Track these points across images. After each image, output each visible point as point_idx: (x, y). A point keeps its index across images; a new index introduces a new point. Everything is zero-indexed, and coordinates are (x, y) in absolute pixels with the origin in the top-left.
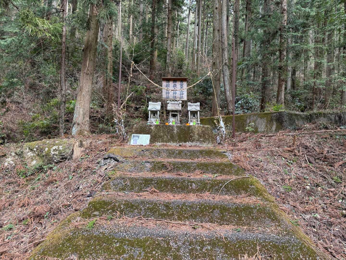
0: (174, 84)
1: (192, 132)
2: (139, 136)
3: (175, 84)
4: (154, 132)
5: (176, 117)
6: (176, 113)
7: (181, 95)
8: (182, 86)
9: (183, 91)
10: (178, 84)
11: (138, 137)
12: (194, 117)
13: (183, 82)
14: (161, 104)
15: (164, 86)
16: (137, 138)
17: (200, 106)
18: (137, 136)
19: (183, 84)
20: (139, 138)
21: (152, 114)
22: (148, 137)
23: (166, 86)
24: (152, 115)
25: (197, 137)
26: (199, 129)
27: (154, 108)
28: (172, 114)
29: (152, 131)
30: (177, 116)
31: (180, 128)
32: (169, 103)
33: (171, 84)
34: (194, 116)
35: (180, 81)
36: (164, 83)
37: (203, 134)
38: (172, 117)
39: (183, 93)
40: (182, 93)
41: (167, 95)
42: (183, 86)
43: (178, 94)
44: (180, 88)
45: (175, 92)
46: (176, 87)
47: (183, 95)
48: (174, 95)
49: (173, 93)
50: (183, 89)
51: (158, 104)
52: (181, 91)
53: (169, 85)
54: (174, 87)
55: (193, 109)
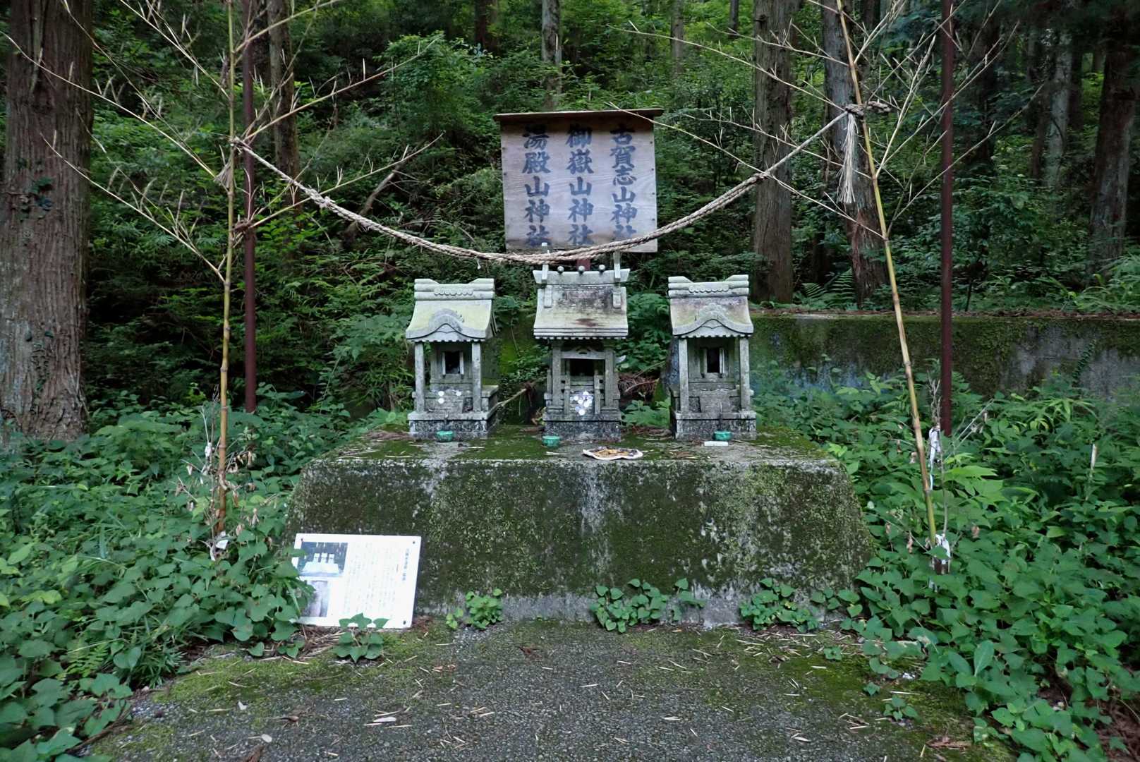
0: (575, 149)
1: (710, 515)
2: (343, 548)
3: (580, 153)
4: (445, 513)
5: (597, 378)
6: (593, 356)
7: (623, 222)
8: (623, 163)
9: (633, 195)
10: (601, 148)
11: (339, 554)
12: (712, 377)
13: (630, 138)
14: (491, 294)
15: (515, 166)
16: (332, 567)
17: (753, 298)
18: (329, 548)
19: (633, 149)
20: (340, 562)
21: (439, 361)
22: (406, 549)
23: (528, 168)
24: (439, 369)
25: (753, 549)
26: (759, 491)
27: (446, 328)
28: (565, 361)
29: (427, 507)
30: (602, 372)
31: (623, 485)
32: (543, 286)
33: (558, 148)
34: (714, 367)
35: (614, 132)
36: (513, 149)
37: (797, 533)
38: (567, 378)
39: (633, 205)
40: (623, 205)
41: (536, 224)
42: (634, 162)
43: (601, 218)
44: (612, 175)
45: (581, 202)
46: (590, 171)
47: (632, 222)
48: (575, 220)
49: (573, 210)
50: (631, 182)
51: (477, 294)
52: (619, 198)
53: (541, 159)
54: (573, 172)
55: (709, 324)
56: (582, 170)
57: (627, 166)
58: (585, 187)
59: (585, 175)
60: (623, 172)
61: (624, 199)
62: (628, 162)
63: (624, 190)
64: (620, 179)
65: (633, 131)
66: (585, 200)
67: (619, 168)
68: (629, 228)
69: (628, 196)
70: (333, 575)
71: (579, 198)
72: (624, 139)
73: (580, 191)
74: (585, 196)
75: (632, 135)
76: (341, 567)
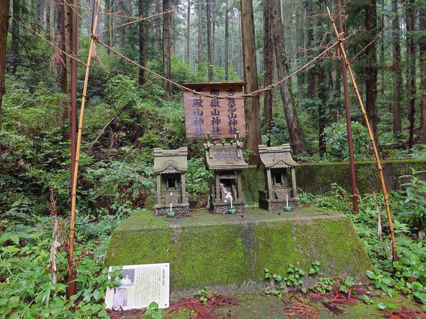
2: (133, 271)
5: (234, 187)
6: (231, 177)
7: (232, 126)
9: (236, 116)
12: (279, 185)
13: (234, 94)
14: (187, 153)
18: (126, 272)
21: (165, 182)
23: (195, 105)
27: (171, 167)
30: (236, 185)
32: (208, 150)
34: (280, 181)
35: (228, 91)
39: (236, 119)
40: (232, 119)
41: (198, 127)
42: (236, 103)
43: (224, 125)
44: (227, 108)
45: (216, 118)
46: (219, 106)
47: (236, 126)
48: (213, 125)
49: (213, 121)
50: (235, 111)
51: (180, 154)
52: (231, 116)
53: (200, 102)
54: (212, 107)
55: (279, 163)
56: (216, 106)
57: (233, 104)
58: (217, 113)
59: (217, 108)
60: (232, 106)
61: (232, 117)
62: (233, 103)
63: (232, 114)
64: (231, 109)
65: (235, 91)
66: (217, 118)
67: (230, 105)
68: (235, 128)
69: (234, 116)
70: (129, 285)
71: (215, 117)
72: (232, 94)
73: (215, 114)
74: (217, 116)
75: (235, 92)
76: (133, 281)
